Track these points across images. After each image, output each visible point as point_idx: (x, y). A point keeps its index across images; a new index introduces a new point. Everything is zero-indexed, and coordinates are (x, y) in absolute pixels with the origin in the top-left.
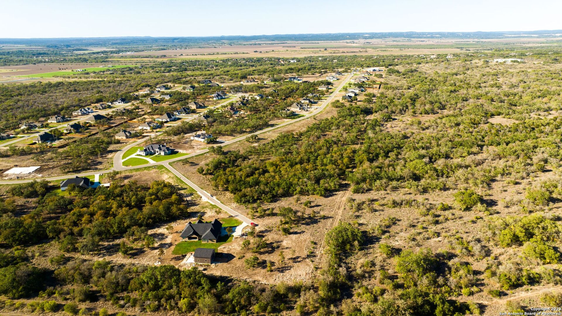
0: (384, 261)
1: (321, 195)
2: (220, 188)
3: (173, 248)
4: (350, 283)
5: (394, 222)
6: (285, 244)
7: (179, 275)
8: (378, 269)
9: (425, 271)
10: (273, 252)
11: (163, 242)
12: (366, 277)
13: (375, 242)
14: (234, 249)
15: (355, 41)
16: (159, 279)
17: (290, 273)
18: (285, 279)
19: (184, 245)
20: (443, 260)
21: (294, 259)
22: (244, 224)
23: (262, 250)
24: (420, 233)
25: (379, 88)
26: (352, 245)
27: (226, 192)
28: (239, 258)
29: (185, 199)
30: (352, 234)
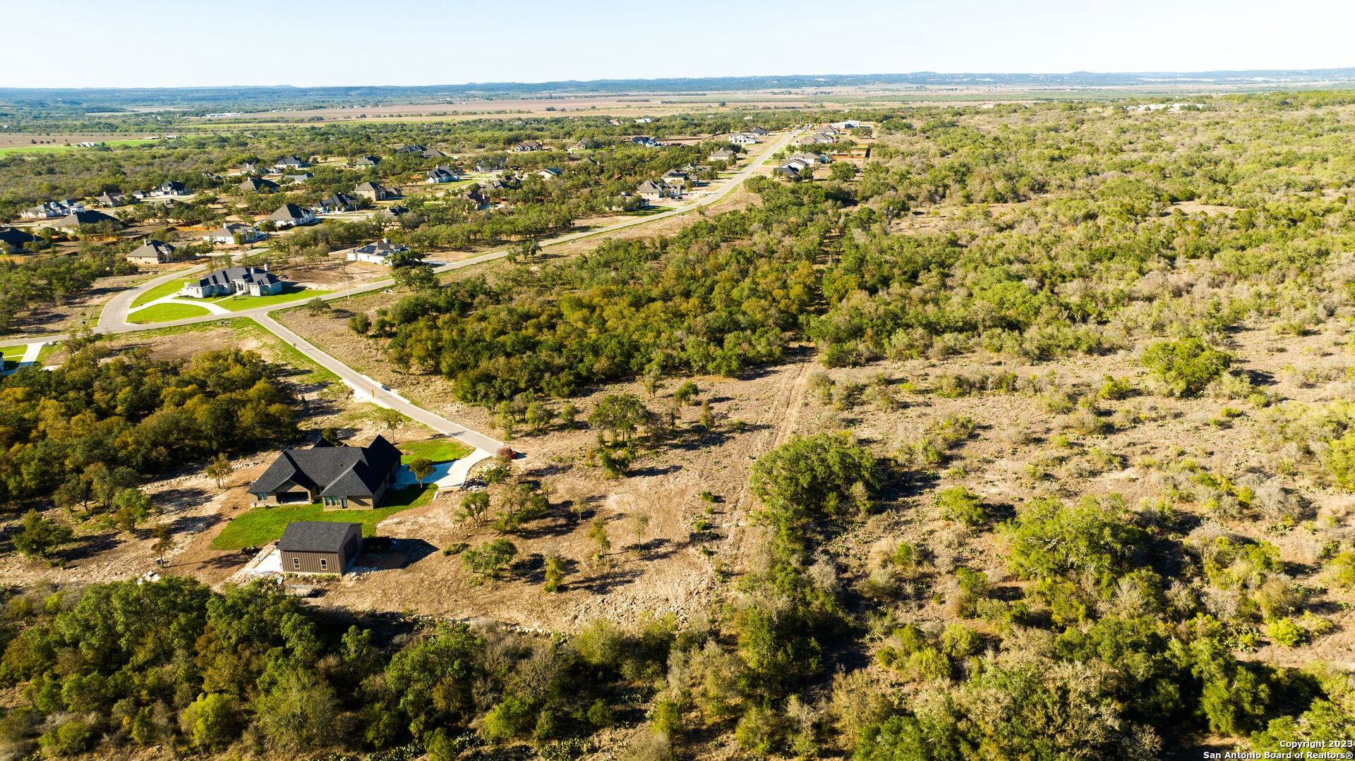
0: (960, 545)
1: (730, 374)
2: (415, 368)
3: (217, 529)
4: (850, 619)
5: (972, 432)
6: (612, 503)
7: (202, 609)
8: (943, 570)
9: (1121, 565)
10: (571, 530)
11: (191, 513)
12: (906, 598)
13: (921, 488)
14: (436, 525)
15: (793, 90)
16: (120, 628)
17: (630, 595)
18: (610, 614)
19: (258, 519)
20: (1161, 533)
21: (647, 547)
22: (479, 455)
23: (532, 525)
24: (1062, 460)
25: (867, 155)
26: (845, 498)
27: (433, 378)
28: (448, 553)
29: (300, 397)
30: (842, 461)
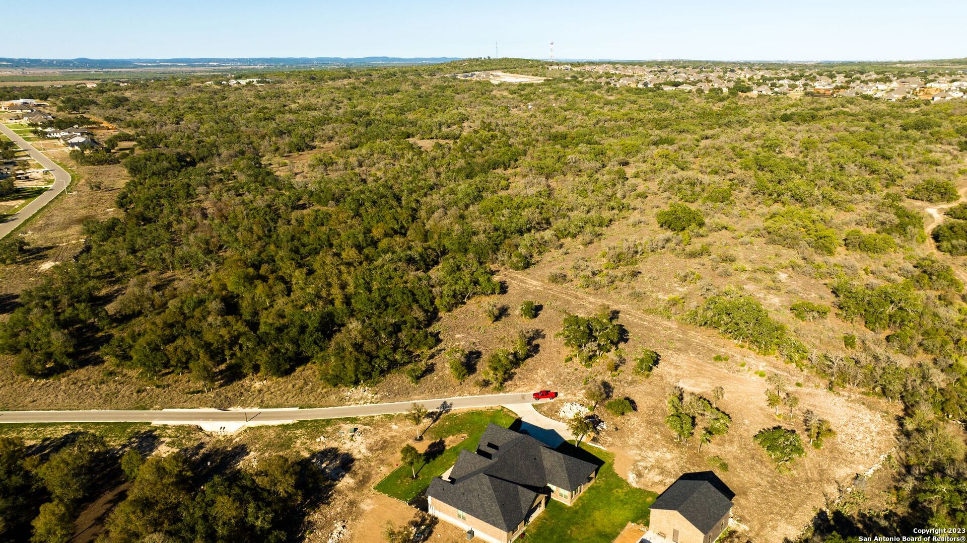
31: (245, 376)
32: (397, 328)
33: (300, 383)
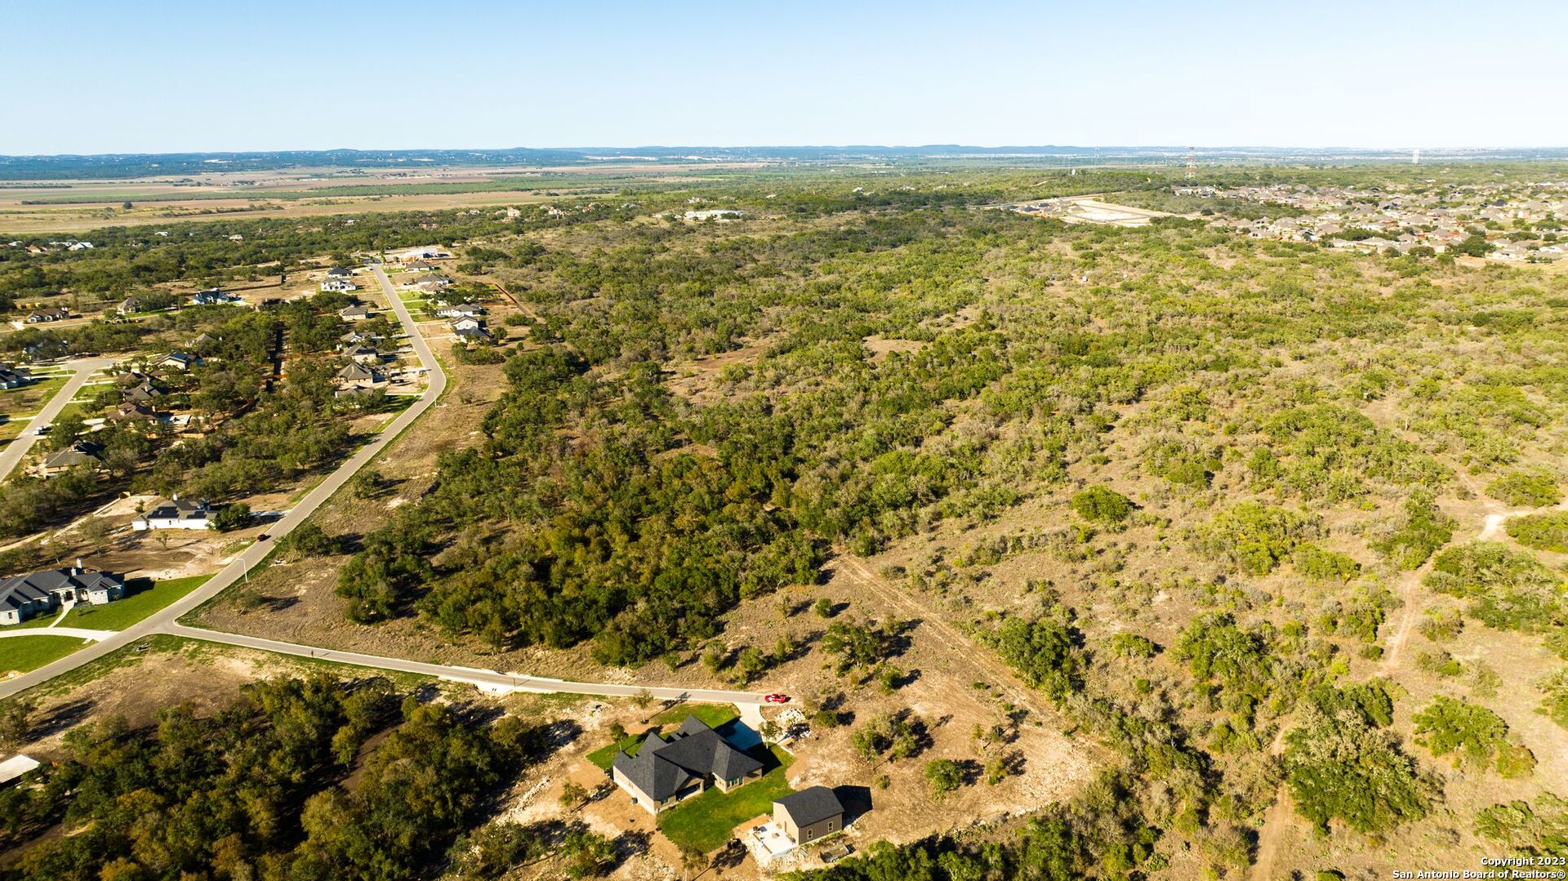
3: (661, 842)
10: (931, 741)
13: (1079, 639)
14: (835, 771)
17: (1039, 767)
18: (1047, 784)
19: (680, 820)
22: (748, 708)
25: (513, 301)
28: (886, 788)
31: (531, 644)
32: (681, 613)
33: (575, 657)
